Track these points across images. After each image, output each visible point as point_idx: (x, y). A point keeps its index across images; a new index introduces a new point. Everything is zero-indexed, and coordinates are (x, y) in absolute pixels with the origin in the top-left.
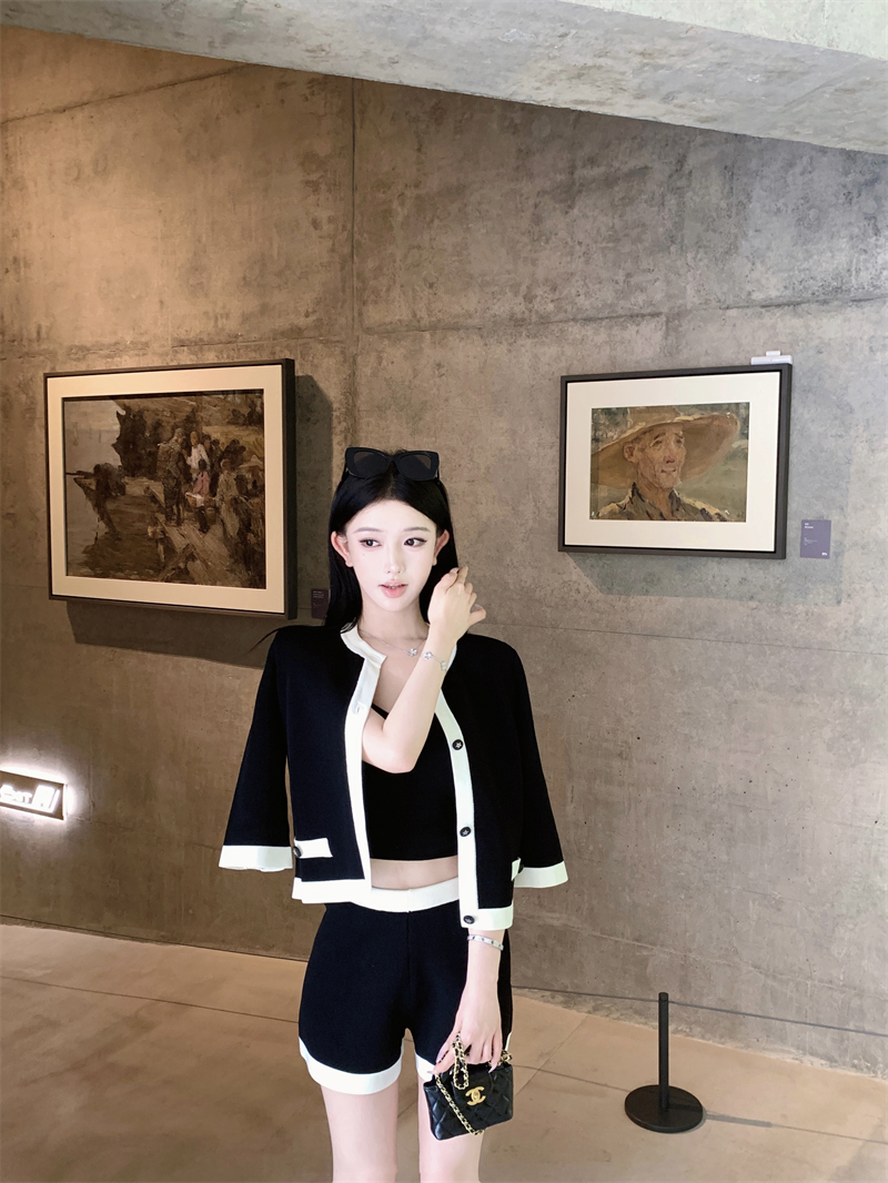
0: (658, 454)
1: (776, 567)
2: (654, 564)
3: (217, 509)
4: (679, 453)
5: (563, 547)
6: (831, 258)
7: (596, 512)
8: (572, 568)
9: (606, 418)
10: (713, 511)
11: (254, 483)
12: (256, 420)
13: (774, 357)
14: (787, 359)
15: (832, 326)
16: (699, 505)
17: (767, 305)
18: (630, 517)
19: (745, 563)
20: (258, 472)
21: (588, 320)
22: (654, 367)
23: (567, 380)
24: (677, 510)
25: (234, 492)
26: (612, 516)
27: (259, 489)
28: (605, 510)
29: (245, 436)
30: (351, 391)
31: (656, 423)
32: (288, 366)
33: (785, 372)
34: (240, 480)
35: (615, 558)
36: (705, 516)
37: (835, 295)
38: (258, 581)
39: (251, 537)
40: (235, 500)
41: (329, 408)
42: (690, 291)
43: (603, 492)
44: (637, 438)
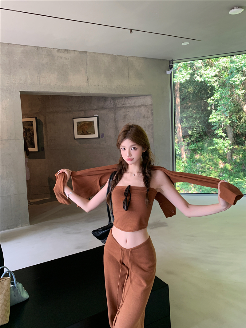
0: (85, 127)
1: (99, 139)
2: (85, 140)
3: (27, 138)
4: (87, 127)
5: (75, 139)
6: (101, 104)
7: (78, 135)
8: (76, 142)
9: (78, 123)
10: (91, 133)
11: (32, 134)
12: (32, 125)
13: (96, 115)
14: (98, 116)
15: (102, 112)
16: (90, 133)
17: (95, 109)
18: (82, 135)
19: (95, 139)
20: (33, 132)
21: (75, 111)
22: (83, 117)
23: (73, 119)
24: (87, 133)
25: (29, 135)
26: (80, 135)
27: (33, 134)
28: (79, 134)
29: (31, 127)
30: (45, 121)
31: (84, 123)
32: (36, 118)
33: (98, 117)
34: (30, 133)
35: (81, 140)
36: (91, 134)
37: (102, 108)
38: (34, 147)
39: (32, 141)
40: (30, 136)
41: (42, 123)
42: (87, 108)
43: (79, 132)
44: (82, 125)
